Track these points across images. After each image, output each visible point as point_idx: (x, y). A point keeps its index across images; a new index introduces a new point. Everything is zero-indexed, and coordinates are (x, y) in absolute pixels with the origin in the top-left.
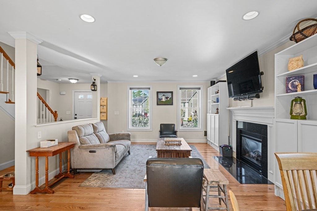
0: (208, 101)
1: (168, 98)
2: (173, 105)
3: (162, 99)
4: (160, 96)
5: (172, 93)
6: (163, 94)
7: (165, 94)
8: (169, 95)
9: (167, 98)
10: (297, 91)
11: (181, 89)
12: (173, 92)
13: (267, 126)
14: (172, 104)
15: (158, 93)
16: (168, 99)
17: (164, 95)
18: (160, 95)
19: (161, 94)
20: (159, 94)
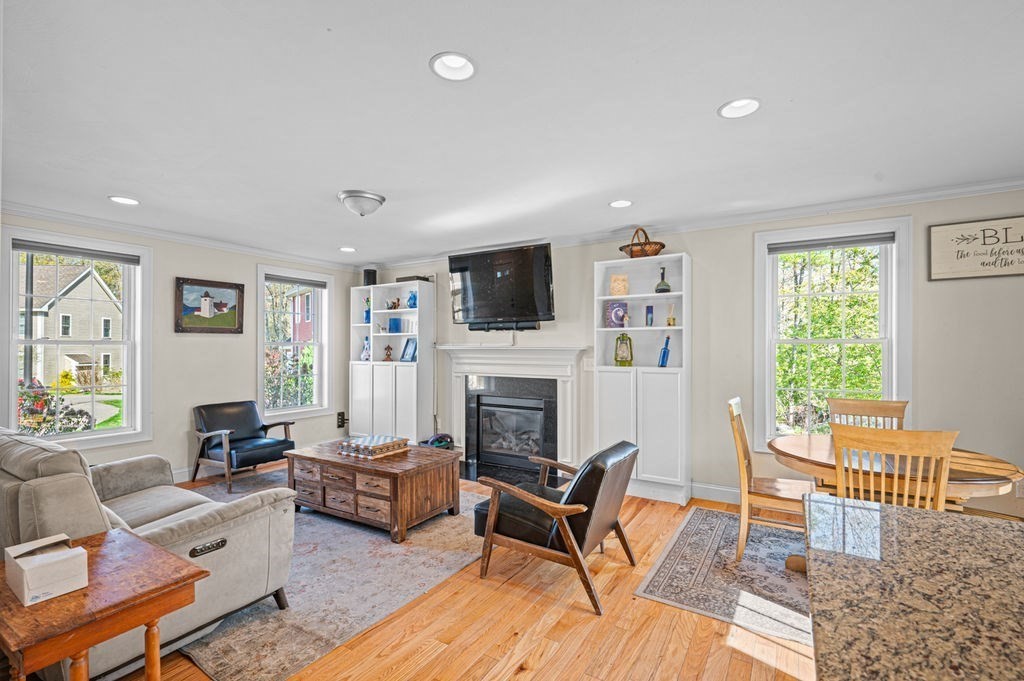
0: (352, 325)
1: (225, 305)
2: (241, 332)
3: (199, 309)
4: (191, 296)
5: (240, 288)
6: (205, 289)
7: (211, 290)
8: (230, 297)
9: (219, 306)
10: (622, 326)
11: (268, 278)
12: (243, 286)
13: (555, 381)
14: (239, 330)
15: (180, 283)
16: (225, 310)
17: (207, 295)
18: (191, 292)
19: (196, 287)
20: (186, 287)
